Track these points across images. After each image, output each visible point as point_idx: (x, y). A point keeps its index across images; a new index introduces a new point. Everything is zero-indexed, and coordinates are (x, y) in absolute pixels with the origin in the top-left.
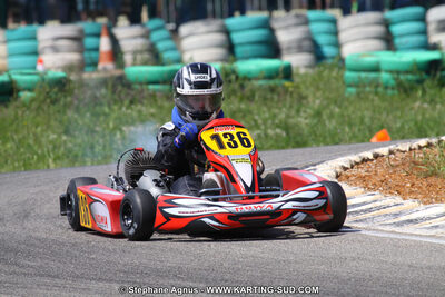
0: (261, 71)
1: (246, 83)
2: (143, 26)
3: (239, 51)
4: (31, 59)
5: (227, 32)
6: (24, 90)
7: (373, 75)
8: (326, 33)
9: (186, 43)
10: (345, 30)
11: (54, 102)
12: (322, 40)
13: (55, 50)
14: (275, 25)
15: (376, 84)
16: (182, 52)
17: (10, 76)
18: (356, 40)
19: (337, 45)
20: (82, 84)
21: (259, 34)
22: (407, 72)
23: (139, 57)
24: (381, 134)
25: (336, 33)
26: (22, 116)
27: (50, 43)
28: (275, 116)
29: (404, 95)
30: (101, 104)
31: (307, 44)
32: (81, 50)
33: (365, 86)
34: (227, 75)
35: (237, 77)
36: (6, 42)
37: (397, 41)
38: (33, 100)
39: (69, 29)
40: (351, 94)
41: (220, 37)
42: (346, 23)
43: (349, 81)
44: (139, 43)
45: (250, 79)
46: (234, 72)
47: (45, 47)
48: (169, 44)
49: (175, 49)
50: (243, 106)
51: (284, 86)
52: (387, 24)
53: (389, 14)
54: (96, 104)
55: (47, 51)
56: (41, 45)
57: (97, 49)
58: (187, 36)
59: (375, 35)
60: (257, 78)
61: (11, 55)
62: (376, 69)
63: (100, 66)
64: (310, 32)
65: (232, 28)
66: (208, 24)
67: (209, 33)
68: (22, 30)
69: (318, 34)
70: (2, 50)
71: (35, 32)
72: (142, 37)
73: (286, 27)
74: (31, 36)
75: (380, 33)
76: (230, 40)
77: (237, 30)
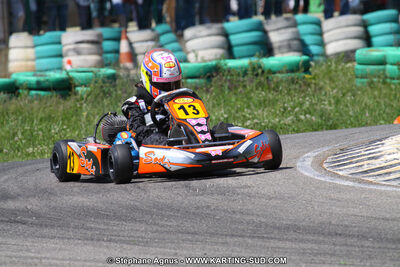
0: (284, 65)
1: (270, 77)
2: (153, 30)
3: (235, 50)
4: (55, 60)
5: (226, 35)
6: (81, 85)
7: (381, 67)
8: (312, 34)
9: (190, 45)
10: (329, 31)
12: (308, 39)
13: (78, 53)
14: (267, 28)
16: (188, 53)
17: (68, 73)
18: (337, 40)
19: (322, 44)
21: (254, 35)
25: (321, 34)
27: (73, 46)
31: (296, 43)
32: (101, 52)
33: (374, 76)
34: (254, 69)
35: (263, 71)
36: (34, 46)
37: (375, 40)
39: (89, 34)
40: (363, 83)
41: (220, 39)
42: (328, 24)
43: (359, 73)
44: (150, 46)
45: (274, 73)
46: (260, 67)
47: (69, 50)
48: (175, 45)
49: (180, 50)
51: (304, 77)
52: (365, 25)
53: (369, 17)
55: (70, 53)
56: (65, 49)
57: (117, 51)
58: (195, 37)
59: (354, 35)
61: (39, 58)
62: (382, 62)
63: (122, 65)
64: (298, 33)
65: (230, 31)
66: (209, 28)
67: (209, 35)
68: (48, 36)
69: (305, 34)
70: (31, 53)
71: (60, 37)
72: (152, 40)
73: (278, 29)
74: (58, 40)
75: (360, 33)
76: (229, 41)
77: (234, 33)
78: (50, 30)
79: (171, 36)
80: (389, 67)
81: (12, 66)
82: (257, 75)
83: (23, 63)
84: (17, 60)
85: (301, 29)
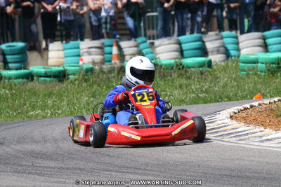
0: (195, 64)
1: (188, 70)
2: (135, 41)
3: (185, 53)
4: (78, 58)
5: (179, 43)
6: (71, 74)
7: (254, 65)
8: (232, 43)
9: (158, 50)
12: (230, 47)
13: (90, 54)
14: (205, 39)
16: (157, 54)
17: (64, 67)
18: (247, 47)
19: (238, 50)
20: (102, 71)
21: (198, 44)
22: (273, 63)
24: (258, 96)
25: (238, 44)
26: (70, 88)
27: (87, 50)
28: (203, 86)
29: (271, 75)
30: (112, 82)
31: (222, 49)
32: (103, 54)
33: (250, 70)
34: (177, 66)
35: (183, 67)
36: (64, 50)
37: (270, 47)
38: (76, 80)
39: (97, 43)
40: (243, 75)
41: (176, 46)
42: (242, 38)
43: (242, 68)
44: (133, 50)
45: (190, 68)
46: (181, 64)
47: (84, 52)
48: (149, 50)
49: (152, 53)
52: (264, 38)
53: (267, 33)
54: (109, 82)
56: (82, 51)
57: (111, 53)
58: (159, 46)
60: (193, 67)
61: (66, 57)
62: (256, 62)
63: (113, 62)
64: (223, 43)
65: (182, 42)
67: (170, 44)
68: (72, 43)
69: (228, 44)
70: (61, 54)
71: (79, 45)
72: (135, 46)
73: (211, 41)
74: (77, 46)
75: (260, 44)
76: (181, 48)
77: (185, 43)
78: (74, 40)
80: (259, 65)
81: (51, 61)
82: (179, 69)
83: (57, 60)
84: (53, 58)
85: (226, 40)
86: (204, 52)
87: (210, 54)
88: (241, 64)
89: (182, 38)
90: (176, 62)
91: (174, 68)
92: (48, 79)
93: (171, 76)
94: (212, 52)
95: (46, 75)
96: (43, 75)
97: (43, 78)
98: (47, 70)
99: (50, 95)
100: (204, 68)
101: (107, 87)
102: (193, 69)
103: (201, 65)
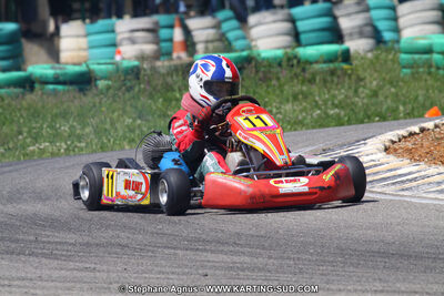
0: (321, 56)
1: (307, 67)
2: (214, 17)
3: (303, 37)
4: (112, 49)
5: (292, 20)
6: (101, 79)
7: (427, 56)
8: (387, 19)
9: (254, 32)
10: (404, 15)
11: (129, 89)
12: (382, 25)
13: (133, 41)
14: (337, 13)
15: (429, 65)
16: (252, 40)
17: (87, 66)
18: (412, 26)
19: (397, 30)
20: (153, 68)
21: (324, 21)
23: (211, 46)
24: (434, 110)
25: (395, 19)
26: (100, 103)
27: (126, 35)
28: (334, 96)
30: (173, 90)
31: (369, 29)
32: (157, 41)
33: (418, 67)
34: (289, 59)
35: (299, 62)
36: (87, 35)
38: (108, 88)
39: (144, 22)
40: (406, 74)
41: (286, 26)
42: (403, 9)
43: (404, 62)
44: (211, 33)
45: (311, 63)
46: (296, 57)
47: (124, 39)
48: (239, 33)
49: (244, 38)
50: (304, 88)
51: (342, 69)
52: (442, 9)
54: (168, 91)
55: (125, 42)
56: (119, 37)
57: (171, 40)
58: (259, 24)
59: (431, 19)
60: (317, 62)
61: (91, 47)
62: (429, 51)
63: (175, 55)
64: (371, 19)
65: (297, 17)
66: (274, 14)
67: (275, 22)
68: (102, 23)
69: (379, 20)
70: (83, 42)
71: (113, 25)
72: (213, 27)
73: (349, 15)
74: (110, 29)
75: (436, 19)
76: (295, 28)
77: (302, 19)
79: (234, 23)
80: (435, 56)
81: (64, 56)
82: (292, 66)
83: (75, 54)
84: (67, 50)
85: (375, 14)
86: (336, 35)
87: (346, 38)
88: (403, 56)
89: (297, 11)
90: (286, 53)
91: (284, 64)
92: (60, 87)
93: (278, 79)
94: (351, 34)
95: (57, 81)
96: (52, 80)
97: (51, 87)
98: (58, 71)
99: (64, 115)
100: (336, 64)
101: (165, 100)
102: (317, 66)
103: (331, 59)
